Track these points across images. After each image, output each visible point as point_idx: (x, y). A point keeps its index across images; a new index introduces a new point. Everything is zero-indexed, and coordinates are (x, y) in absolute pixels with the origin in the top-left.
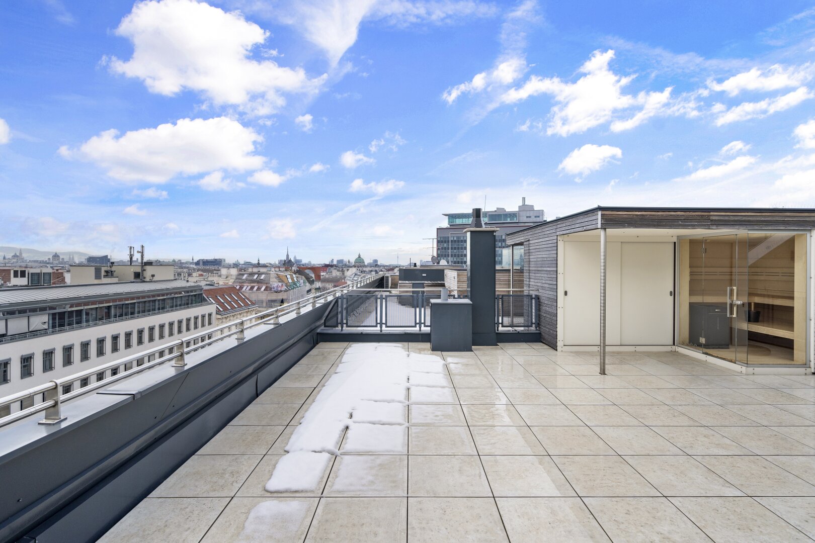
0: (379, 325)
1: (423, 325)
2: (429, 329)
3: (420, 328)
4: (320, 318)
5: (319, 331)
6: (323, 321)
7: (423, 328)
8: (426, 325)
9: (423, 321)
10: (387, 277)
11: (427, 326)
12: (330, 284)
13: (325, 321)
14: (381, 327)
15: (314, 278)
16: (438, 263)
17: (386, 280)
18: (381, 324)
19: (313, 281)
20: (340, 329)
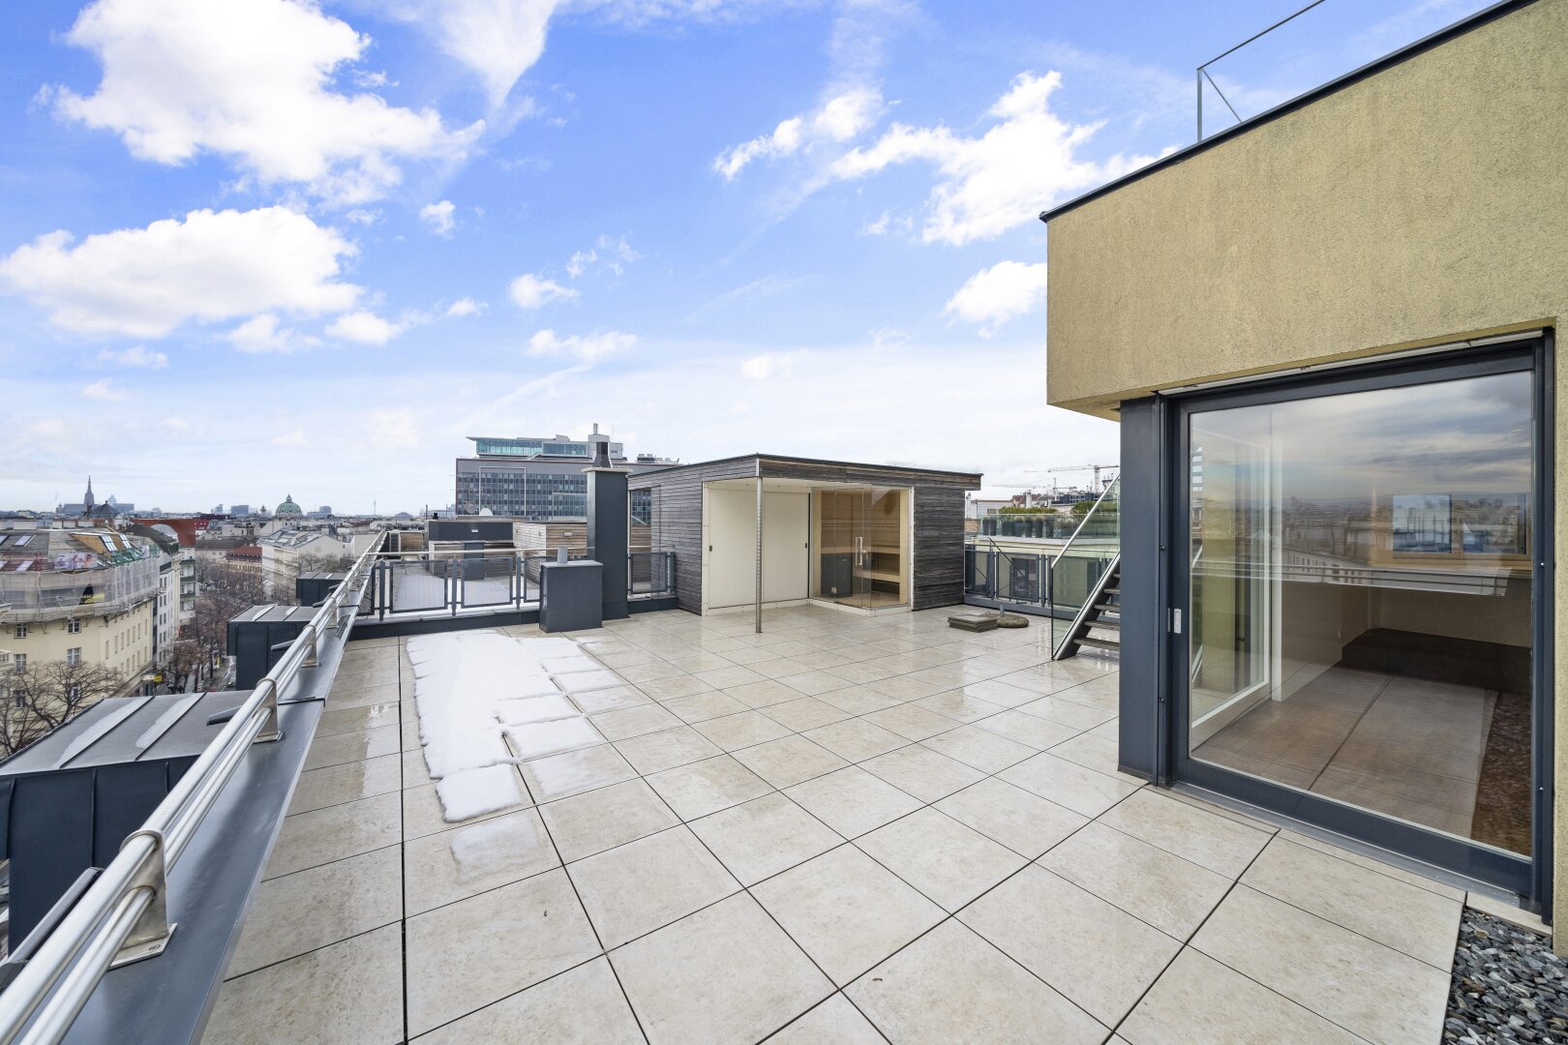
0: (450, 606)
1: (522, 600)
3: (518, 604)
7: (523, 604)
11: (530, 601)
14: (454, 609)
15: (177, 541)
19: (175, 547)
20: (379, 617)
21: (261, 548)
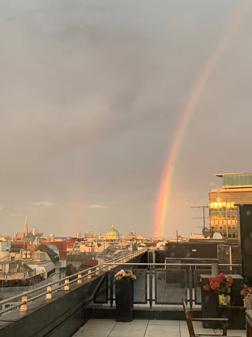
0: (148, 302)
1: (194, 303)
2: (200, 307)
3: (191, 305)
4: (90, 293)
5: (88, 306)
6: (92, 297)
7: (194, 306)
8: (197, 302)
9: (194, 299)
10: (151, 253)
11: (198, 304)
12: (77, 263)
13: (94, 296)
14: (151, 304)
15: (59, 255)
16: (212, 236)
17: (149, 256)
18: (151, 300)
19: (58, 259)
20: (110, 305)
21: (98, 261)
